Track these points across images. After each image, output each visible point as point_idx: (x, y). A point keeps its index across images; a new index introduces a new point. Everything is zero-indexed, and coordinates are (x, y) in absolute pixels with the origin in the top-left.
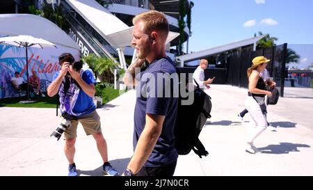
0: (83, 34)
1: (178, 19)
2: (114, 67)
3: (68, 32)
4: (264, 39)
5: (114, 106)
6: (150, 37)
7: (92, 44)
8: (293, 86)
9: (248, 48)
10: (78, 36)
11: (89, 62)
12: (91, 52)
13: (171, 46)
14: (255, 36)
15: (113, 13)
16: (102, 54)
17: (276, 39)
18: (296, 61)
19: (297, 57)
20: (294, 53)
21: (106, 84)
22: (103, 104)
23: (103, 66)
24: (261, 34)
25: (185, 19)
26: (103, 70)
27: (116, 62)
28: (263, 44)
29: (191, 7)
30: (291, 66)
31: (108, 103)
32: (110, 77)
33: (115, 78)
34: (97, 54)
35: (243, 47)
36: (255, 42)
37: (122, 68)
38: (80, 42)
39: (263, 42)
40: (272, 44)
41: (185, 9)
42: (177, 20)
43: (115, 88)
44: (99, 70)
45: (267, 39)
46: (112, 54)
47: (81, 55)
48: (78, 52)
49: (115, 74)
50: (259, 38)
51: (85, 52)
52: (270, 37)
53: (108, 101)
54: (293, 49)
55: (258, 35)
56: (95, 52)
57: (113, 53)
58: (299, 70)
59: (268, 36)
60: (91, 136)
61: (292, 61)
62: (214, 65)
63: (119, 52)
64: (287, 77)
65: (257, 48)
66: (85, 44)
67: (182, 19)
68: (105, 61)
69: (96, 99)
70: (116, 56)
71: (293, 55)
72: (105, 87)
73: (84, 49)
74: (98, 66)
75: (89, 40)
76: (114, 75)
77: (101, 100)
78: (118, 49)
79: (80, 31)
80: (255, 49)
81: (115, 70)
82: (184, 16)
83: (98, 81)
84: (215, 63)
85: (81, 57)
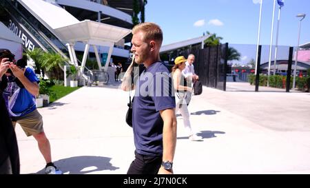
0: (27, 27)
1: (132, 15)
2: (64, 63)
3: (7, 24)
4: (211, 38)
5: (62, 104)
6: (149, 46)
7: (38, 38)
8: (235, 81)
9: (197, 46)
10: (20, 28)
11: (34, 57)
12: (37, 46)
13: (126, 42)
14: (204, 35)
15: (62, 6)
16: (49, 49)
17: (221, 38)
18: (238, 59)
19: (238, 55)
20: (235, 51)
21: (55, 81)
22: (51, 103)
23: (51, 62)
24: (208, 33)
25: (139, 16)
26: (51, 66)
27: (66, 57)
28: (210, 43)
29: (144, 5)
30: (233, 63)
31: (57, 101)
32: (60, 74)
33: (65, 75)
34: (44, 49)
35: (193, 45)
36: (203, 40)
37: (73, 63)
38: (23, 35)
39: (211, 41)
40: (218, 42)
41: (139, 7)
42: (130, 17)
43: (65, 85)
44: (47, 66)
45: (214, 39)
46: (60, 49)
47: (24, 49)
48: (20, 47)
49: (65, 70)
50: (207, 37)
51: (30, 46)
52: (217, 36)
53: (56, 99)
54: (235, 48)
55: (206, 34)
56: (41, 46)
57: (63, 48)
58: (240, 67)
59: (215, 35)
60: (32, 137)
61: (235, 59)
62: (167, 62)
63: (69, 48)
64: (230, 73)
65: (205, 46)
66: (29, 38)
67: (136, 16)
68: (52, 56)
69: (42, 97)
70: (66, 51)
71: (235, 53)
72: (52, 84)
73: (29, 44)
74: (45, 62)
75: (34, 34)
76: (63, 72)
77: (47, 97)
78: (68, 44)
79: (23, 23)
80: (203, 48)
81: (65, 67)
82: (138, 13)
83: (46, 77)
84: (168, 60)
85: (24, 52)
